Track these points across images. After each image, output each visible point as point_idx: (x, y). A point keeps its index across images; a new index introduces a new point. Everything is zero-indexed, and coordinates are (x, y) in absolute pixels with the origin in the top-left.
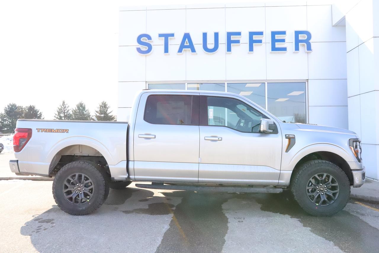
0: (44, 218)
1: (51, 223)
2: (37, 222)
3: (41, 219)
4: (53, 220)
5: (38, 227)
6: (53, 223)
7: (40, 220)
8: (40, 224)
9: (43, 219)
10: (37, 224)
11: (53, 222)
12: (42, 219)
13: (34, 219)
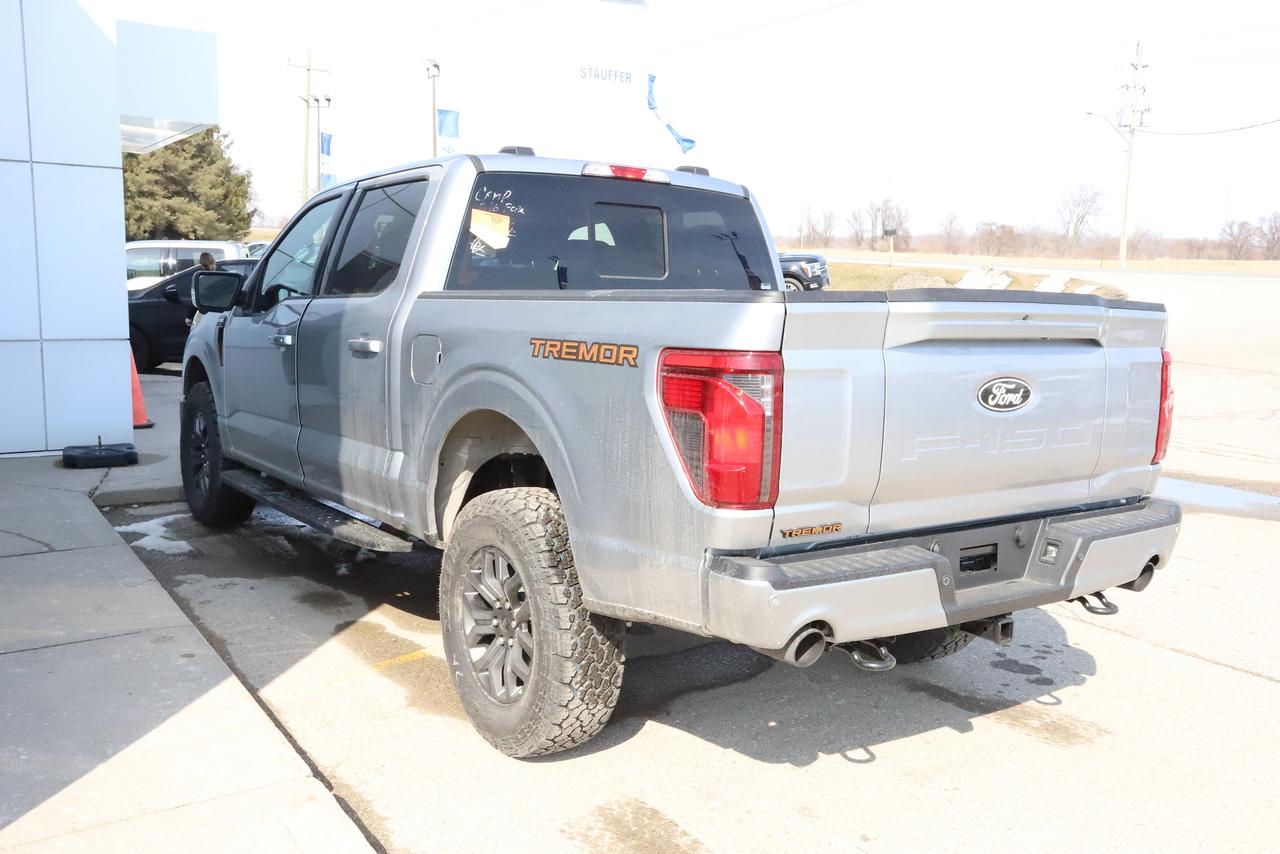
0: (1021, 678)
1: (1005, 655)
2: (1046, 674)
3: (1032, 682)
4: (996, 665)
5: (1044, 658)
6: (999, 654)
7: (1033, 677)
8: (1040, 664)
9: (1025, 676)
10: (1047, 668)
11: (998, 658)
12: (1028, 680)
13: (1056, 690)
